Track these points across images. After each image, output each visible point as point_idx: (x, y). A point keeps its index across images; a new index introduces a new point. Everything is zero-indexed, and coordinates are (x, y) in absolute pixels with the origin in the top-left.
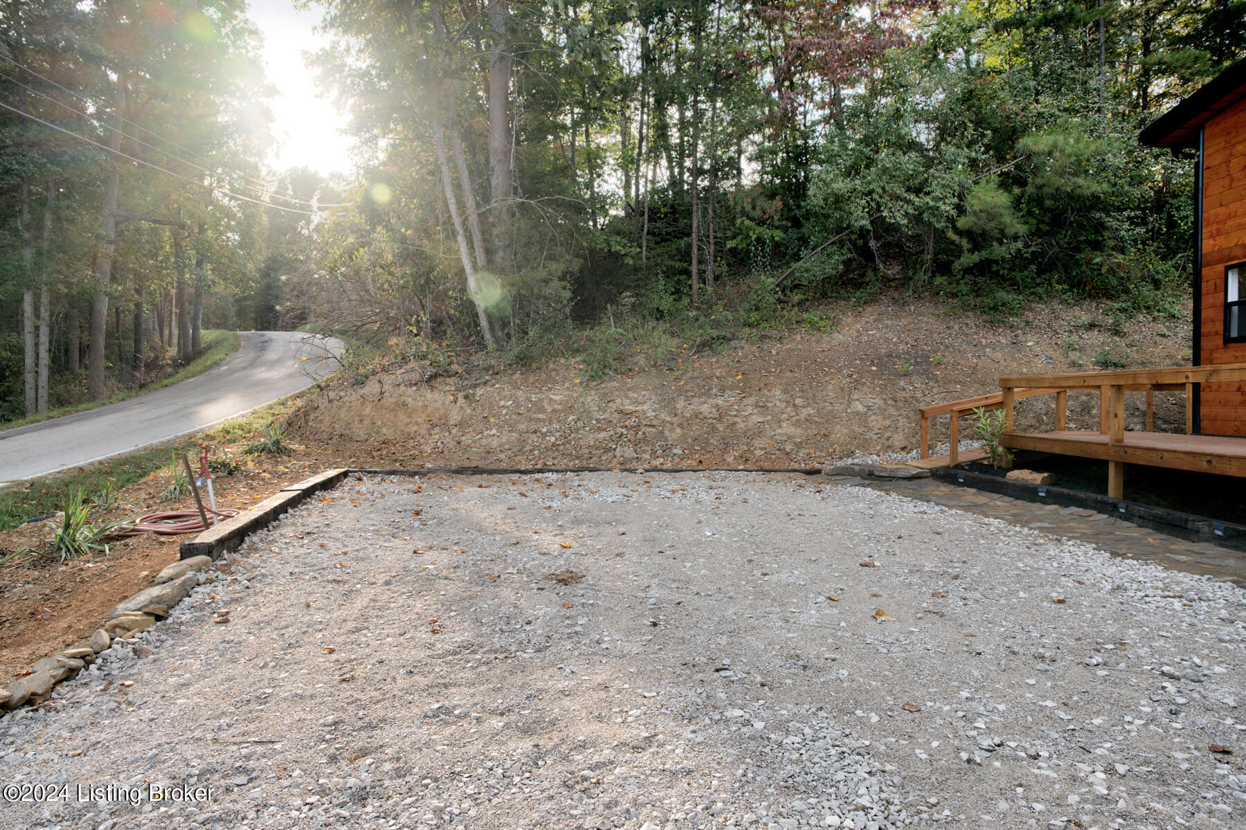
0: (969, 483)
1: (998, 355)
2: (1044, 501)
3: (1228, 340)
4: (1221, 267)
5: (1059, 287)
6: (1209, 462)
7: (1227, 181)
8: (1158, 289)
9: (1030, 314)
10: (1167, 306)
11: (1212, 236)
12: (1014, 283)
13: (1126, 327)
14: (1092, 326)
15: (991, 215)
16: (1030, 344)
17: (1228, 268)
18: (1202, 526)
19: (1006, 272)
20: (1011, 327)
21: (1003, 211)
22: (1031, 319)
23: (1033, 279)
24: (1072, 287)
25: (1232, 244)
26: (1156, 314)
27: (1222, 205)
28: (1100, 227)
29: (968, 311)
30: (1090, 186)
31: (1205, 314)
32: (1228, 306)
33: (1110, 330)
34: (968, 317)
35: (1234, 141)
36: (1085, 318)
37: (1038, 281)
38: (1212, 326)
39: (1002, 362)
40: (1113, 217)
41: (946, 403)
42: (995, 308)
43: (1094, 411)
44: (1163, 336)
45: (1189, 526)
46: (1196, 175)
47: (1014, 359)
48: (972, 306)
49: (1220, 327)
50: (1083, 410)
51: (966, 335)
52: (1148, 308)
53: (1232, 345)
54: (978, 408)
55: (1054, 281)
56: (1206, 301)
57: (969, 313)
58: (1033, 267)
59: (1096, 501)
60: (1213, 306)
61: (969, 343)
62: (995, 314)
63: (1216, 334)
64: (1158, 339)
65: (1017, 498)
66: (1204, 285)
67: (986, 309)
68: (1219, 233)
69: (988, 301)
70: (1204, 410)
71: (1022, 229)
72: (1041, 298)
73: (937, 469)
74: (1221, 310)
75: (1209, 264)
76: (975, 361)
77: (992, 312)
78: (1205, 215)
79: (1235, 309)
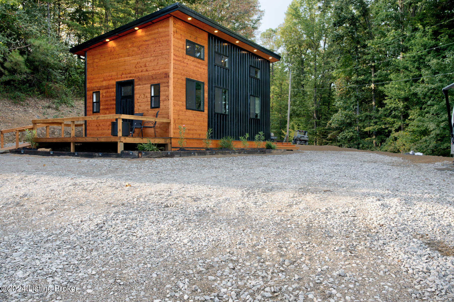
0: (25, 153)
1: (20, 114)
2: (52, 155)
3: (94, 112)
4: (92, 92)
5: (37, 93)
6: (97, 139)
7: (93, 69)
8: (67, 97)
9: (28, 101)
10: (70, 103)
11: (89, 83)
12: (20, 90)
13: (60, 108)
14: (49, 107)
15: (16, 64)
16: (30, 111)
17: (93, 93)
18: (97, 154)
19: (17, 85)
20: (22, 105)
21: (21, 63)
22: (28, 103)
23: (27, 88)
24: (41, 94)
25: (94, 86)
26: (68, 105)
27: (91, 75)
28: (49, 73)
29: (4, 98)
30: (51, 60)
31: (88, 105)
32: (93, 103)
33: (55, 109)
34: (5, 100)
35: (94, 58)
36: (47, 105)
37: (29, 90)
38: (90, 108)
39: (23, 117)
40: (55, 71)
41: (6, 129)
42: (15, 98)
43: (56, 133)
44: (70, 112)
45: (94, 155)
46: (85, 65)
47: (26, 116)
48: (6, 96)
49: (92, 109)
50: (52, 133)
51: (6, 107)
52: (65, 103)
53: (95, 114)
54: (26, 129)
55: (35, 90)
56: (88, 101)
57: (5, 99)
58: (28, 84)
59: (68, 153)
60: (90, 103)
61: (8, 110)
62: (16, 100)
63: (91, 110)
64: (69, 113)
65: (43, 156)
66: (87, 96)
67: (12, 98)
68: (91, 82)
69: (12, 95)
70: (88, 132)
71: (28, 71)
72: (30, 96)
73: (12, 150)
74: (92, 104)
75: (89, 91)
76: (12, 116)
77: (14, 99)
78: (87, 77)
79: (95, 104)
